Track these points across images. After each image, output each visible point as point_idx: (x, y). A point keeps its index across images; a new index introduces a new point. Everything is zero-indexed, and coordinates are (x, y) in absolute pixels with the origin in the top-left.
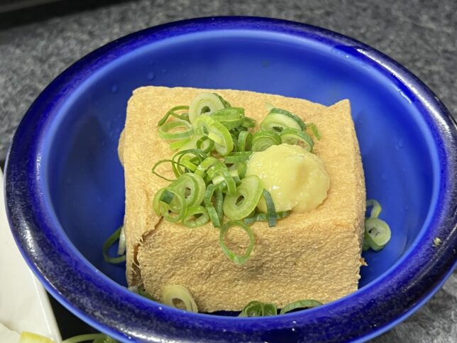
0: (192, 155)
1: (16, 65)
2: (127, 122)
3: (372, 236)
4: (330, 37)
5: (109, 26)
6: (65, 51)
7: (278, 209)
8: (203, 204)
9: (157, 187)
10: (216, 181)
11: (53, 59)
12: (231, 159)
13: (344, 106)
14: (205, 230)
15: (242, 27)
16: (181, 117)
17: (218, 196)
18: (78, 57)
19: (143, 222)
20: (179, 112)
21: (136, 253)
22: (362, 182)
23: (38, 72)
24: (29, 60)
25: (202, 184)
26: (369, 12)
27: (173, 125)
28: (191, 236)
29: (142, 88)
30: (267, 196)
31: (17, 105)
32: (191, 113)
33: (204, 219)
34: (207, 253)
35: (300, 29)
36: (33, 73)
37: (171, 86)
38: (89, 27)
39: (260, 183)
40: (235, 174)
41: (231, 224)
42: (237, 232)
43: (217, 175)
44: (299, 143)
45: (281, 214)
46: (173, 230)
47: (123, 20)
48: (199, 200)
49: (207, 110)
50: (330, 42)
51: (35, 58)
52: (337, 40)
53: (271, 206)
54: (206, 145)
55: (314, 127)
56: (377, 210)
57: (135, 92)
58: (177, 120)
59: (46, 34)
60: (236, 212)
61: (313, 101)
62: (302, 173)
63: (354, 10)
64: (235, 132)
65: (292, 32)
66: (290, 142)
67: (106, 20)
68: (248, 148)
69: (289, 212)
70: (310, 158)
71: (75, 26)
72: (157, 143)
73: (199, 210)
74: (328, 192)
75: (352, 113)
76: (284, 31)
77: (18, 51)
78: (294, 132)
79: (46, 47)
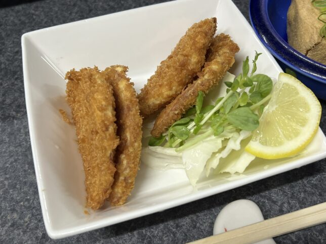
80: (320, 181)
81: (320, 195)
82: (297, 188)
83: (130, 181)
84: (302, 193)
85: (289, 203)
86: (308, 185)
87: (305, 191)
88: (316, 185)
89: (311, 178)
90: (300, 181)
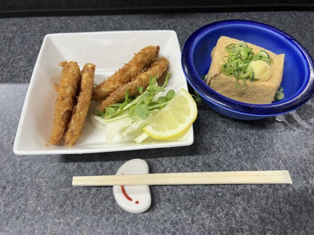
0: (235, 57)
1: (183, 24)
2: (217, 45)
3: (278, 96)
4: (284, 34)
5: (212, 19)
6: (198, 23)
7: (255, 78)
8: (234, 71)
9: (222, 63)
10: (239, 66)
11: (194, 25)
12: (245, 61)
13: (283, 55)
14: (232, 78)
15: (258, 25)
16: (233, 47)
17: (239, 70)
18: (202, 26)
19: (216, 71)
20: (233, 45)
21: (211, 80)
22: (281, 78)
23: (189, 28)
24: (188, 24)
25: (236, 65)
26: (298, 32)
27: (230, 48)
28: (228, 79)
29: (223, 37)
30: (253, 74)
31: (182, 36)
32: (236, 46)
33: (233, 75)
34: (230, 85)
35: (276, 30)
36: (188, 28)
37: (232, 38)
38: (206, 18)
39: (252, 69)
40: (246, 65)
41: (240, 79)
42: (241, 81)
43: (240, 64)
44: (267, 62)
45: (255, 79)
46: (223, 76)
47: (217, 18)
48: (233, 69)
49: (241, 46)
50: (284, 36)
51: (189, 24)
52: (287, 36)
53: (253, 77)
54: (239, 56)
55: (272, 59)
56: (282, 90)
57: (221, 37)
58: (231, 47)
59: (194, 17)
60: (242, 75)
61: (273, 52)
62: (265, 70)
63: (293, 31)
64: (248, 54)
65: (273, 30)
66: (264, 61)
67: (212, 17)
68: (251, 59)
69: (258, 80)
70: (268, 66)
71: (203, 17)
72: (224, 52)
73: (233, 72)
74: (271, 78)
75: (285, 58)
76: (271, 29)
77: (185, 21)
78: (266, 58)
79: (193, 21)
80: (195, 160)
81: (192, 168)
82: (180, 161)
83: (75, 133)
84: (182, 164)
85: (171, 168)
86: (187, 160)
87: (184, 164)
88: (192, 161)
89: (191, 157)
90: (183, 157)
